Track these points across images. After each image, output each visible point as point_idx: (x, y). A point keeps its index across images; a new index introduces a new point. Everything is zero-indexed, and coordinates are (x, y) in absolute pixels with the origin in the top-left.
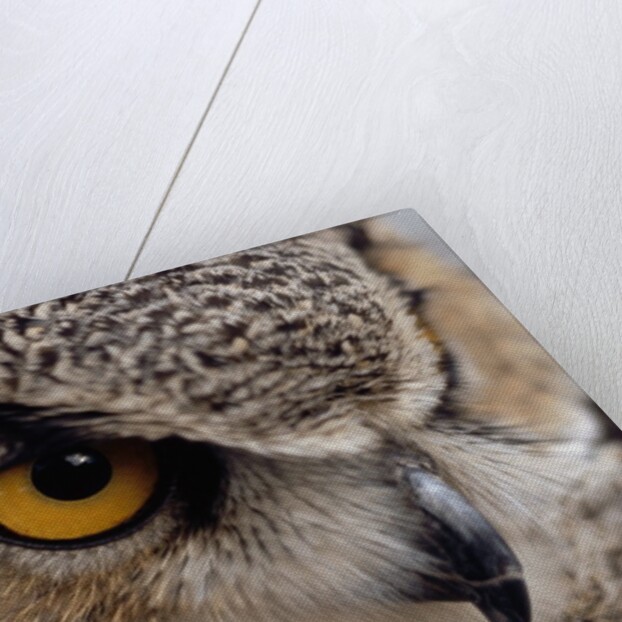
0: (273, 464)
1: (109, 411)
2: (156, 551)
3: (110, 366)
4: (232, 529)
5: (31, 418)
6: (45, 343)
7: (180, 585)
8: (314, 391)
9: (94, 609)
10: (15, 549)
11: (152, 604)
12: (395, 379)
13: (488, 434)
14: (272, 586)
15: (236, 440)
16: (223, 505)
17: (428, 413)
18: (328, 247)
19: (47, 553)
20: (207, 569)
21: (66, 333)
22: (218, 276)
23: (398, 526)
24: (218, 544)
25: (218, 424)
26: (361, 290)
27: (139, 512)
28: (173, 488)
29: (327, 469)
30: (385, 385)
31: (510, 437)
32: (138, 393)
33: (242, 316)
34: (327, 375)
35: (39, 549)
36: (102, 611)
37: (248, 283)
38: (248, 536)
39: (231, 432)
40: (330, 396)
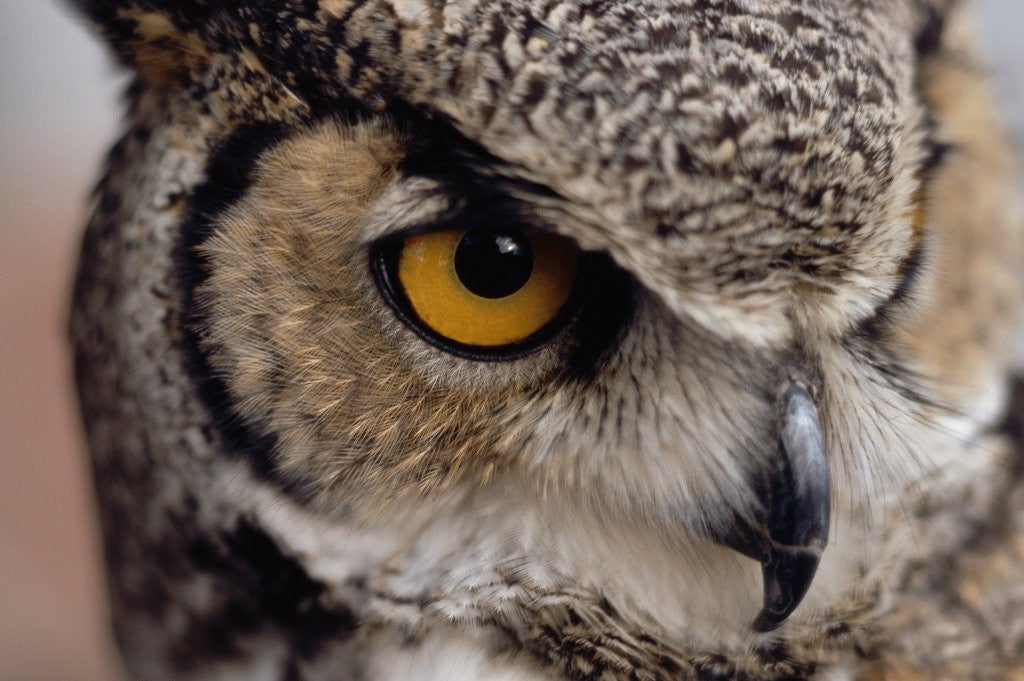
0: (677, 328)
1: (562, 192)
2: (526, 389)
3: (589, 129)
4: (603, 392)
5: (486, 171)
6: (540, 68)
7: (530, 437)
8: (763, 247)
9: (447, 432)
10: (410, 334)
11: (497, 447)
12: (848, 263)
13: (894, 375)
14: (606, 472)
15: (659, 282)
16: (609, 359)
17: (854, 325)
18: (890, 34)
19: (434, 350)
20: (560, 428)
21: (568, 61)
22: (755, 34)
23: (749, 453)
24: (583, 403)
25: (653, 253)
26: (888, 120)
27: (533, 335)
28: (575, 319)
29: (721, 355)
30: (835, 268)
31: (911, 387)
32: (598, 179)
33: (749, 109)
34: (787, 231)
35: (429, 343)
36: (454, 437)
37: (780, 59)
38: (613, 407)
39: (660, 270)
40: (775, 261)
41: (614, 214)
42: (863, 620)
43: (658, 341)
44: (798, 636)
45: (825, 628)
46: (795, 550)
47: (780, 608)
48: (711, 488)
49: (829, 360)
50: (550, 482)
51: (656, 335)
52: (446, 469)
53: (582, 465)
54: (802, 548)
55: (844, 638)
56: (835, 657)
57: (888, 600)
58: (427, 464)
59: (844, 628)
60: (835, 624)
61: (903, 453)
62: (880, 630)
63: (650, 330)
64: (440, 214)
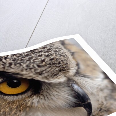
41: (31, 74)
42: (103, 106)
43: (48, 86)
44: (95, 114)
45: (98, 110)
46: (86, 103)
47: (90, 111)
48: (68, 101)
49: (74, 79)
50: (40, 108)
51: (47, 86)
52: (20, 111)
53: (44, 104)
54: (87, 102)
55: (102, 110)
56: (103, 113)
57: (105, 103)
58: (17, 111)
59: (101, 109)
60: (99, 109)
61: (93, 85)
62: (107, 107)
63: (45, 85)
64: (2, 81)
